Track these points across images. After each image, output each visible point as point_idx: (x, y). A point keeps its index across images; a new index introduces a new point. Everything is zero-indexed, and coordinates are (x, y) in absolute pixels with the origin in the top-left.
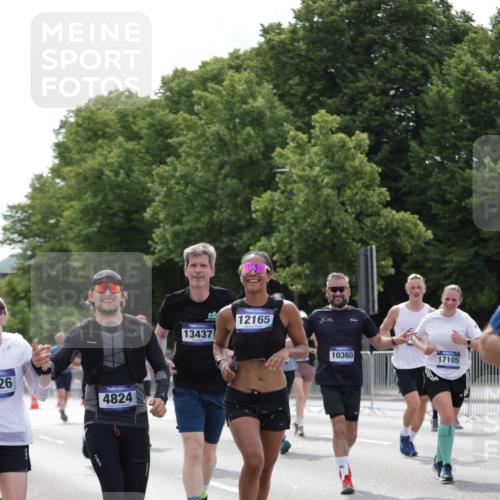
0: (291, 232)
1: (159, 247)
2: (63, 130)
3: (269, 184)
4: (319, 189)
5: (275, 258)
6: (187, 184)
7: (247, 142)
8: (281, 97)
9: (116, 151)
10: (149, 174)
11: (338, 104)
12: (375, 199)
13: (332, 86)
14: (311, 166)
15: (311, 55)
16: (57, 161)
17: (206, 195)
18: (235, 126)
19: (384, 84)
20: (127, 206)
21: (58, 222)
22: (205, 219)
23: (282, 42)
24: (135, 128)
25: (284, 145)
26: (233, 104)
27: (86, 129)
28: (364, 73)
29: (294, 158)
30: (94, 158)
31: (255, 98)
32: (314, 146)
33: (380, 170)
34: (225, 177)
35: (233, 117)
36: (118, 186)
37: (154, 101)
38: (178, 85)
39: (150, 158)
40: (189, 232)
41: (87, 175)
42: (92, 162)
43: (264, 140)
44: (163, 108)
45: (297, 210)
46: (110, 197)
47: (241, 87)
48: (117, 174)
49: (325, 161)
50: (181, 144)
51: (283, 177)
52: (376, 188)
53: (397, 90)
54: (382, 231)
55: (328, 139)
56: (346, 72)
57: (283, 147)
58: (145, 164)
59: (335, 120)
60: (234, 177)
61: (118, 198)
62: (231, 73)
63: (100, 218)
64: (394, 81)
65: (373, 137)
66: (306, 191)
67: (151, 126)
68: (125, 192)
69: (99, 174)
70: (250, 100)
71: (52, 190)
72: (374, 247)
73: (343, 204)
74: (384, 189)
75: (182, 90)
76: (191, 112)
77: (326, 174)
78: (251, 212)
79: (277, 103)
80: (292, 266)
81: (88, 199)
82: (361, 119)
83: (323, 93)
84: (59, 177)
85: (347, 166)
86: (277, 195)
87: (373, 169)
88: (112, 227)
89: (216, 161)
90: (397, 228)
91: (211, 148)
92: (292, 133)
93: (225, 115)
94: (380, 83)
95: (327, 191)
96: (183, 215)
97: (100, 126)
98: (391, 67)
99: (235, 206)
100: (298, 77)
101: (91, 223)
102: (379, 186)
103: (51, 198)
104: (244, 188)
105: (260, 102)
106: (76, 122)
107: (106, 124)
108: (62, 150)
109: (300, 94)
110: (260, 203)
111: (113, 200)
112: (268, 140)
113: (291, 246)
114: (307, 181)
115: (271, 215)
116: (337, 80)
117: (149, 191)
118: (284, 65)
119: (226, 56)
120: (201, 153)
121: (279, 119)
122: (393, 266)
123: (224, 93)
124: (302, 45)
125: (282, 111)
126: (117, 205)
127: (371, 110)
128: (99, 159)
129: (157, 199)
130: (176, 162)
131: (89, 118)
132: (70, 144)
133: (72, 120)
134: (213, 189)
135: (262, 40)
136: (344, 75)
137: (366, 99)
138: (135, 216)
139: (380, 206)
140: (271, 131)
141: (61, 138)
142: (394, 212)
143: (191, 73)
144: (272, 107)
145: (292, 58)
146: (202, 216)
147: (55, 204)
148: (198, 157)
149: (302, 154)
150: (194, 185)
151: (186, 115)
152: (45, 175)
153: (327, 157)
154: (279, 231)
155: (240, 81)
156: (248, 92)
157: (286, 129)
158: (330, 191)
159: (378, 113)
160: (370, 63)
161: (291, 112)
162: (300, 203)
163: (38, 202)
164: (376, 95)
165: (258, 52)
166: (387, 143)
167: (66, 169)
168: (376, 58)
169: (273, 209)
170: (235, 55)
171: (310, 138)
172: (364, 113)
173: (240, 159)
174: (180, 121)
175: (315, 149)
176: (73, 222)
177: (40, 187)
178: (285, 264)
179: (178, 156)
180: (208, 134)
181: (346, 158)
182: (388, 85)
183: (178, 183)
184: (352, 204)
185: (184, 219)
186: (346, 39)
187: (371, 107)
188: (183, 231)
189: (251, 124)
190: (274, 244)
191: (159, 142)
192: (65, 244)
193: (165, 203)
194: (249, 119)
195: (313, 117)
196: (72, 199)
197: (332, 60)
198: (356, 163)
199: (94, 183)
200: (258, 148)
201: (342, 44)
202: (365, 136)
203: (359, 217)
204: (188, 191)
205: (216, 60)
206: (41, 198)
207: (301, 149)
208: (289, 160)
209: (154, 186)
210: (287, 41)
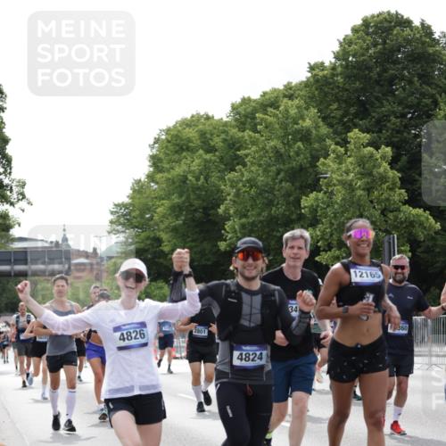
0: (332, 224)
1: (230, 236)
2: (156, 145)
3: (315, 186)
4: (353, 191)
5: (319, 244)
6: (251, 187)
7: (298, 154)
8: (324, 119)
9: (197, 161)
10: (222, 179)
11: (367, 124)
12: (396, 198)
13: (364, 111)
14: (347, 172)
15: (347, 86)
16: (151, 169)
17: (267, 195)
18: (288, 141)
19: (404, 109)
20: (205, 204)
21: (152, 216)
22: (265, 214)
23: (324, 76)
24: (212, 144)
25: (326, 156)
26: (287, 125)
27: (174, 144)
28: (388, 100)
29: (335, 166)
30: (180, 166)
31: (304, 120)
32: (349, 157)
33: (399, 175)
34: (281, 181)
35: (287, 135)
36: (198, 188)
37: (226, 122)
38: (245, 110)
39: (223, 167)
40: (253, 224)
41: (175, 180)
42: (179, 170)
43: (311, 152)
44: (233, 127)
45: (336, 206)
46: (192, 197)
47: (293, 112)
48: (198, 179)
49: (358, 168)
50: (247, 156)
51: (326, 181)
52: (397, 189)
53: (413, 113)
54: (402, 223)
55: (360, 151)
56: (373, 99)
57: (325, 158)
58: (219, 171)
59: (366, 137)
60: (287, 181)
61: (199, 197)
62: (286, 100)
63: (184, 213)
64: (410, 107)
65: (395, 150)
66: (343, 192)
67: (225, 141)
68: (204, 193)
69: (184, 179)
70: (300, 122)
71: (148, 192)
72: (395, 236)
73: (372, 202)
74: (403, 191)
75: (247, 114)
76: (255, 131)
77: (359, 179)
78: (300, 208)
79: (321, 124)
80: (333, 250)
81: (176, 199)
82: (385, 136)
83: (356, 115)
84: (153, 181)
85: (375, 173)
86: (321, 195)
87: (394, 175)
88: (194, 220)
89: (274, 168)
90: (414, 221)
91: (270, 158)
92: (333, 147)
93: (280, 132)
94: (400, 108)
95: (360, 192)
96: (248, 211)
97: (185, 142)
98: (409, 96)
99: (288, 203)
100: (337, 104)
101: (177, 217)
102: (400, 189)
103: (147, 197)
104: (296, 189)
105: (307, 123)
106: (166, 139)
107: (189, 140)
108: (155, 161)
109: (338, 116)
110: (307, 201)
111: (194, 199)
112: (314, 152)
113: (331, 235)
114: (344, 184)
115: (316, 210)
116: (368, 106)
117: (222, 192)
118: (326, 94)
119: (282, 88)
120: (262, 162)
121: (323, 136)
122: (410, 251)
123: (280, 116)
124: (339, 79)
125: (324, 130)
126: (197, 203)
127: (393, 130)
128: (184, 167)
129: (228, 198)
130: (243, 170)
131: (177, 136)
132: (162, 156)
133: (163, 137)
134: (271, 190)
135: (309, 75)
136: (373, 102)
137: (389, 121)
138: (212, 212)
139: (400, 204)
140: (316, 145)
141: (154, 151)
142: (411, 208)
143: (255, 101)
144: (317, 127)
145: (333, 89)
146: (263, 211)
147: (150, 204)
148: (260, 165)
149: (340, 163)
150: (257, 187)
151: (250, 133)
152: (142, 180)
153: (360, 166)
154: (322, 223)
155: (292, 107)
156: (299, 115)
157: (328, 144)
158: (362, 192)
159: (398, 132)
160: (392, 92)
161: (331, 130)
162: (338, 201)
163: (137, 201)
164: (397, 117)
165: (306, 84)
166: (405, 155)
167: (159, 176)
168: (397, 89)
169: (318, 206)
170: (288, 87)
171: (346, 151)
172: (387, 131)
173: (293, 168)
174: (246, 138)
175: (350, 160)
176: (163, 217)
177: (139, 189)
178: (327, 249)
179: (244, 165)
180: (267, 148)
181: (374, 166)
182: (406, 110)
183: (244, 186)
184: (379, 203)
185: (249, 213)
186: (374, 75)
187: (392, 127)
188: (248, 223)
189: (301, 140)
190: (318, 233)
191: (231, 153)
192: (158, 234)
193: (234, 201)
194: (299, 136)
195: (349, 134)
196: (163, 199)
197: (364, 90)
198: (382, 170)
199: (180, 186)
200: (306, 158)
201: (370, 78)
202: (388, 149)
203: (383, 212)
204: (252, 192)
205: (275, 90)
206: (139, 199)
207: (339, 159)
208: (330, 168)
209: (226, 188)
210: (328, 76)
